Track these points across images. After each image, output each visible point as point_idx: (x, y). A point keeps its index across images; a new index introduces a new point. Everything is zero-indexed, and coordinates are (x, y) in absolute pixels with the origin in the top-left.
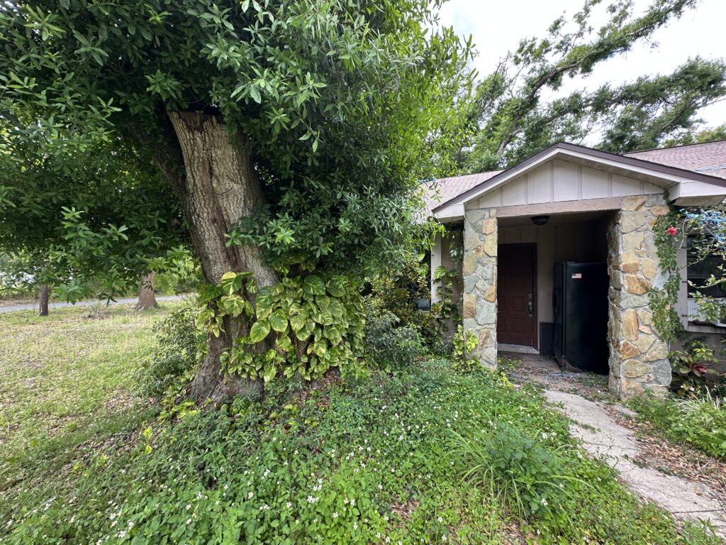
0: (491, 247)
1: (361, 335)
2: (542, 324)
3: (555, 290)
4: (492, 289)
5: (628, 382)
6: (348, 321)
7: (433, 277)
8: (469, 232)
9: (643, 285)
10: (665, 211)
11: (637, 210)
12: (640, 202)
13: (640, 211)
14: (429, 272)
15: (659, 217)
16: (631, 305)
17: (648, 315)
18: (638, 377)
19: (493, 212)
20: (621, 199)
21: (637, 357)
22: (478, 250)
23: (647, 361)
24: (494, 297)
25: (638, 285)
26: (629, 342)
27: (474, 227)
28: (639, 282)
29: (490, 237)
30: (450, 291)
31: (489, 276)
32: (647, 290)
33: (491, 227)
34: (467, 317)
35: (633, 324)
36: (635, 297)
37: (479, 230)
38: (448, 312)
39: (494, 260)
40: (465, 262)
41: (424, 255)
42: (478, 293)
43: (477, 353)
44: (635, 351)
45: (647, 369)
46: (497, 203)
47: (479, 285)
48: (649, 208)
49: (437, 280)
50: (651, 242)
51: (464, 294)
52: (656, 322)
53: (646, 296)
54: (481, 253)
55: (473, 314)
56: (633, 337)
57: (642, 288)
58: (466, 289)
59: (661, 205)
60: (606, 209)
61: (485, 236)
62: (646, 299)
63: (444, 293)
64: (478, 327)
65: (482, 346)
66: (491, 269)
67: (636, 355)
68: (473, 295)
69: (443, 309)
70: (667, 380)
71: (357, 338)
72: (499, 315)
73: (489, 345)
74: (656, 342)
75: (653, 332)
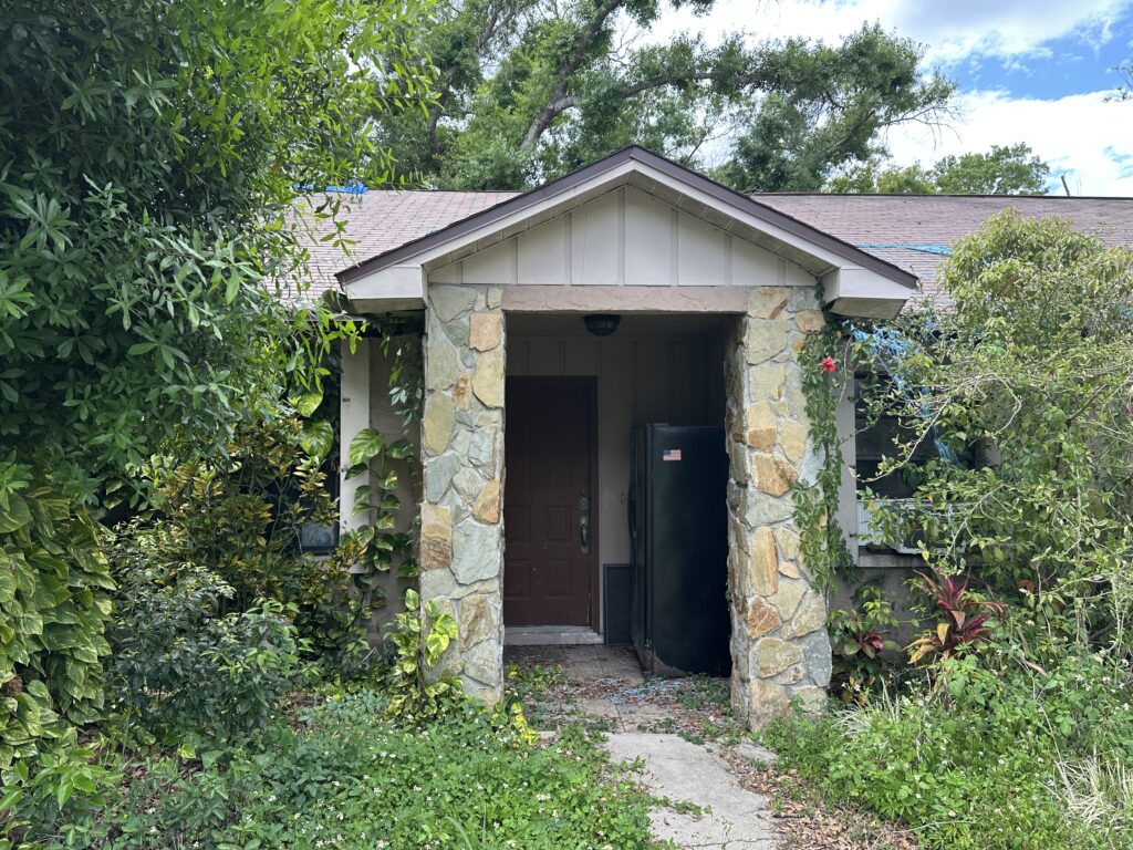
0: (490, 383)
1: (94, 651)
2: (609, 568)
3: (632, 487)
4: (491, 489)
5: (763, 688)
6: (42, 612)
7: (346, 460)
8: (437, 345)
9: (783, 475)
10: (818, 323)
11: (773, 316)
12: (778, 299)
13: (778, 319)
14: (336, 446)
15: (809, 333)
16: (764, 518)
17: (791, 538)
18: (779, 673)
19: (496, 296)
20: (748, 290)
21: (776, 631)
22: (459, 392)
23: (791, 639)
24: (495, 512)
25: (776, 476)
26: (763, 600)
27: (449, 330)
28: (778, 468)
29: (488, 358)
30: (392, 498)
31: (484, 457)
32: (793, 486)
33: (491, 334)
34: (430, 567)
35: (769, 560)
36: (772, 500)
37: (461, 339)
38: (384, 555)
39: (497, 419)
40: (426, 422)
41: (320, 399)
42: (459, 501)
43: (455, 663)
44: (773, 617)
45: (794, 655)
46: (501, 273)
47: (461, 480)
48: (793, 315)
49: (357, 469)
50: (796, 385)
51: (424, 506)
52: (806, 553)
53: (788, 497)
54: (467, 399)
55: (446, 558)
56: (769, 589)
57: (781, 481)
58: (428, 493)
59: (812, 311)
60: (720, 310)
61: (475, 355)
62: (788, 505)
63: (375, 502)
64: (458, 592)
65: (466, 640)
66: (487, 440)
67: (775, 626)
68: (446, 508)
69: (372, 547)
70: (824, 674)
71: (78, 662)
72: (506, 556)
73: (484, 637)
74: (807, 596)
75: (802, 573)
